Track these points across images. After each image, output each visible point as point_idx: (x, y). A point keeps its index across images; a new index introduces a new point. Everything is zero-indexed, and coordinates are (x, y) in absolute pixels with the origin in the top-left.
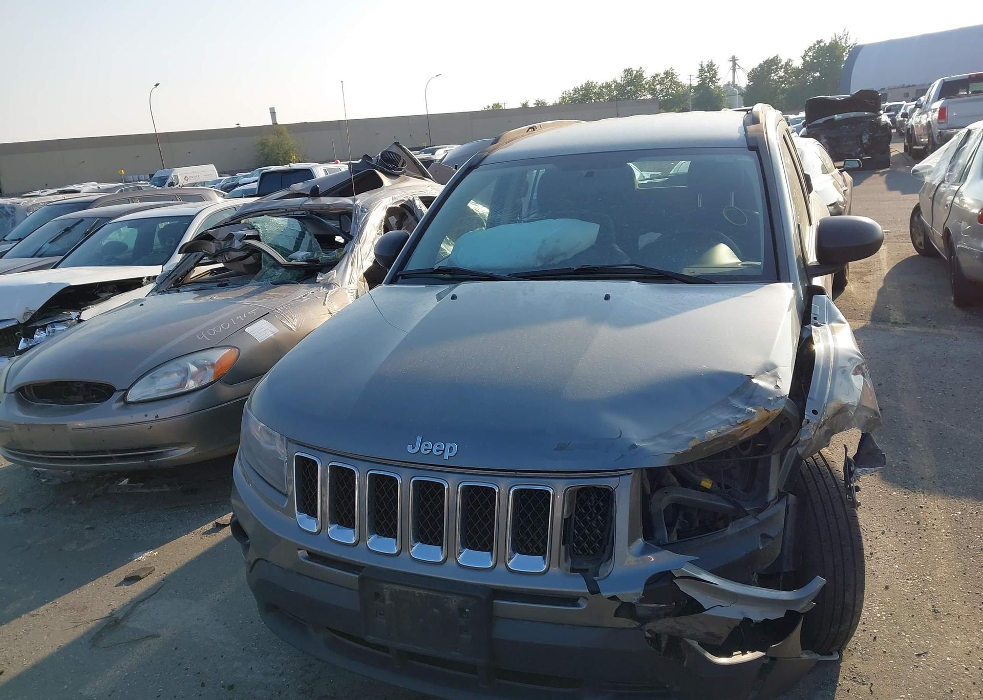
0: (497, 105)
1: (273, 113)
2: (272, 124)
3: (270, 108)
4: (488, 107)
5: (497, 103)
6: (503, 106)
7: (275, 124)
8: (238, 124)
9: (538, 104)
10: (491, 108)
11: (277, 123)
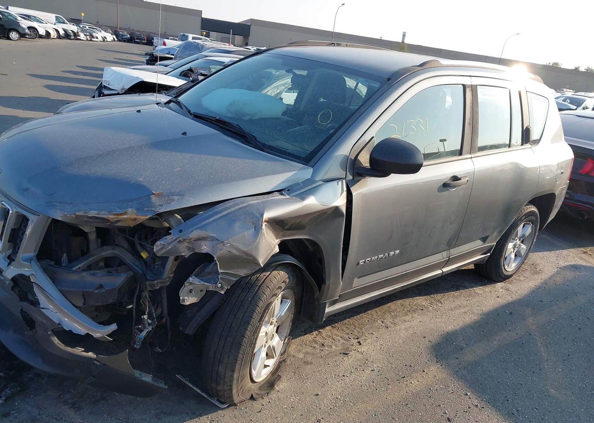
0: (557, 64)
1: (404, 35)
2: (401, 42)
3: (403, 32)
4: (550, 63)
5: (557, 62)
6: (560, 65)
7: (403, 42)
8: (381, 37)
9: (588, 70)
10: (551, 65)
11: (404, 42)
